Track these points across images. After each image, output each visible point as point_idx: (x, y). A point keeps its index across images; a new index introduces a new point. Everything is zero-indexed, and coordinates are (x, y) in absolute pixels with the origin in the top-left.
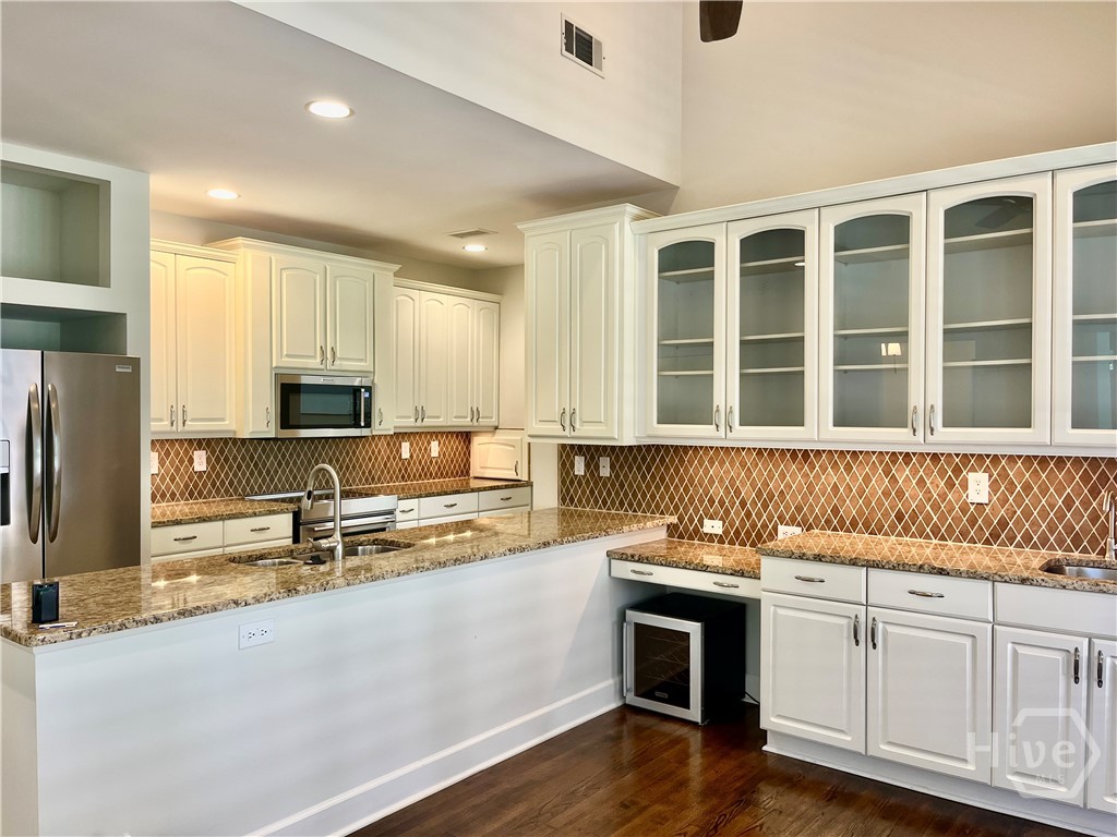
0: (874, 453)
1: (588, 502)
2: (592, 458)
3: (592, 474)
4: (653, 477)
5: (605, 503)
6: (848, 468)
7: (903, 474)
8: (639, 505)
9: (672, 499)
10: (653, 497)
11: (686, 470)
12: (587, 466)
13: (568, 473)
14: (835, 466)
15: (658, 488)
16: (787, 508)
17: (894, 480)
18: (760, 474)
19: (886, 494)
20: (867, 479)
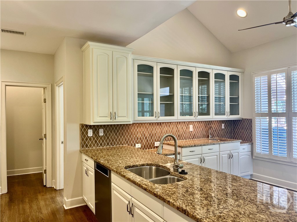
0: (174, 122)
1: (94, 145)
2: (96, 130)
3: (96, 135)
4: (119, 134)
5: (101, 145)
6: (169, 126)
7: (179, 126)
8: (115, 143)
9: (126, 140)
10: (119, 140)
11: (130, 131)
12: (94, 133)
13: (85, 136)
14: (167, 126)
15: (121, 137)
16: (157, 138)
17: (178, 128)
18: (150, 129)
19: (176, 131)
20: (173, 128)
